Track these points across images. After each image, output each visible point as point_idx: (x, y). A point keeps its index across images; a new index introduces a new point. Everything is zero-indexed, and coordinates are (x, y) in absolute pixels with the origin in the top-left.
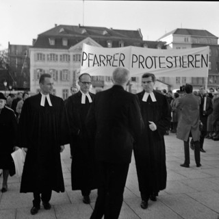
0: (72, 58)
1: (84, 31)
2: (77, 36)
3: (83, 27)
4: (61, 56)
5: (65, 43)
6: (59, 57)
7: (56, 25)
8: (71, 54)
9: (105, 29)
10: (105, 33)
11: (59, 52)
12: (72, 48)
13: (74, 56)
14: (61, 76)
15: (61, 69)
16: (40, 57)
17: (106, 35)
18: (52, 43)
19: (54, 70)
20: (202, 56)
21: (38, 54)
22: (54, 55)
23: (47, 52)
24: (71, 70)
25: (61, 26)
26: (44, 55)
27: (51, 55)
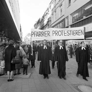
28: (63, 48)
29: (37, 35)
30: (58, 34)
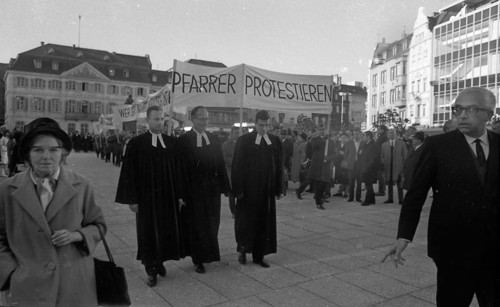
0: (64, 85)
1: (79, 54)
2: (71, 59)
3: (79, 49)
4: (50, 82)
5: (55, 67)
6: (47, 84)
7: (43, 43)
8: (64, 80)
9: (106, 53)
10: (106, 58)
11: (47, 78)
12: (64, 74)
13: (67, 83)
14: (49, 107)
15: (50, 98)
16: (21, 82)
17: (107, 61)
18: (38, 65)
19: (40, 99)
20: (325, 87)
21: (19, 78)
22: (40, 80)
23: (30, 76)
24: (63, 99)
25: (49, 45)
26: (27, 80)
27: (36, 80)
28: (208, 143)
29: (194, 86)
30: (260, 89)
